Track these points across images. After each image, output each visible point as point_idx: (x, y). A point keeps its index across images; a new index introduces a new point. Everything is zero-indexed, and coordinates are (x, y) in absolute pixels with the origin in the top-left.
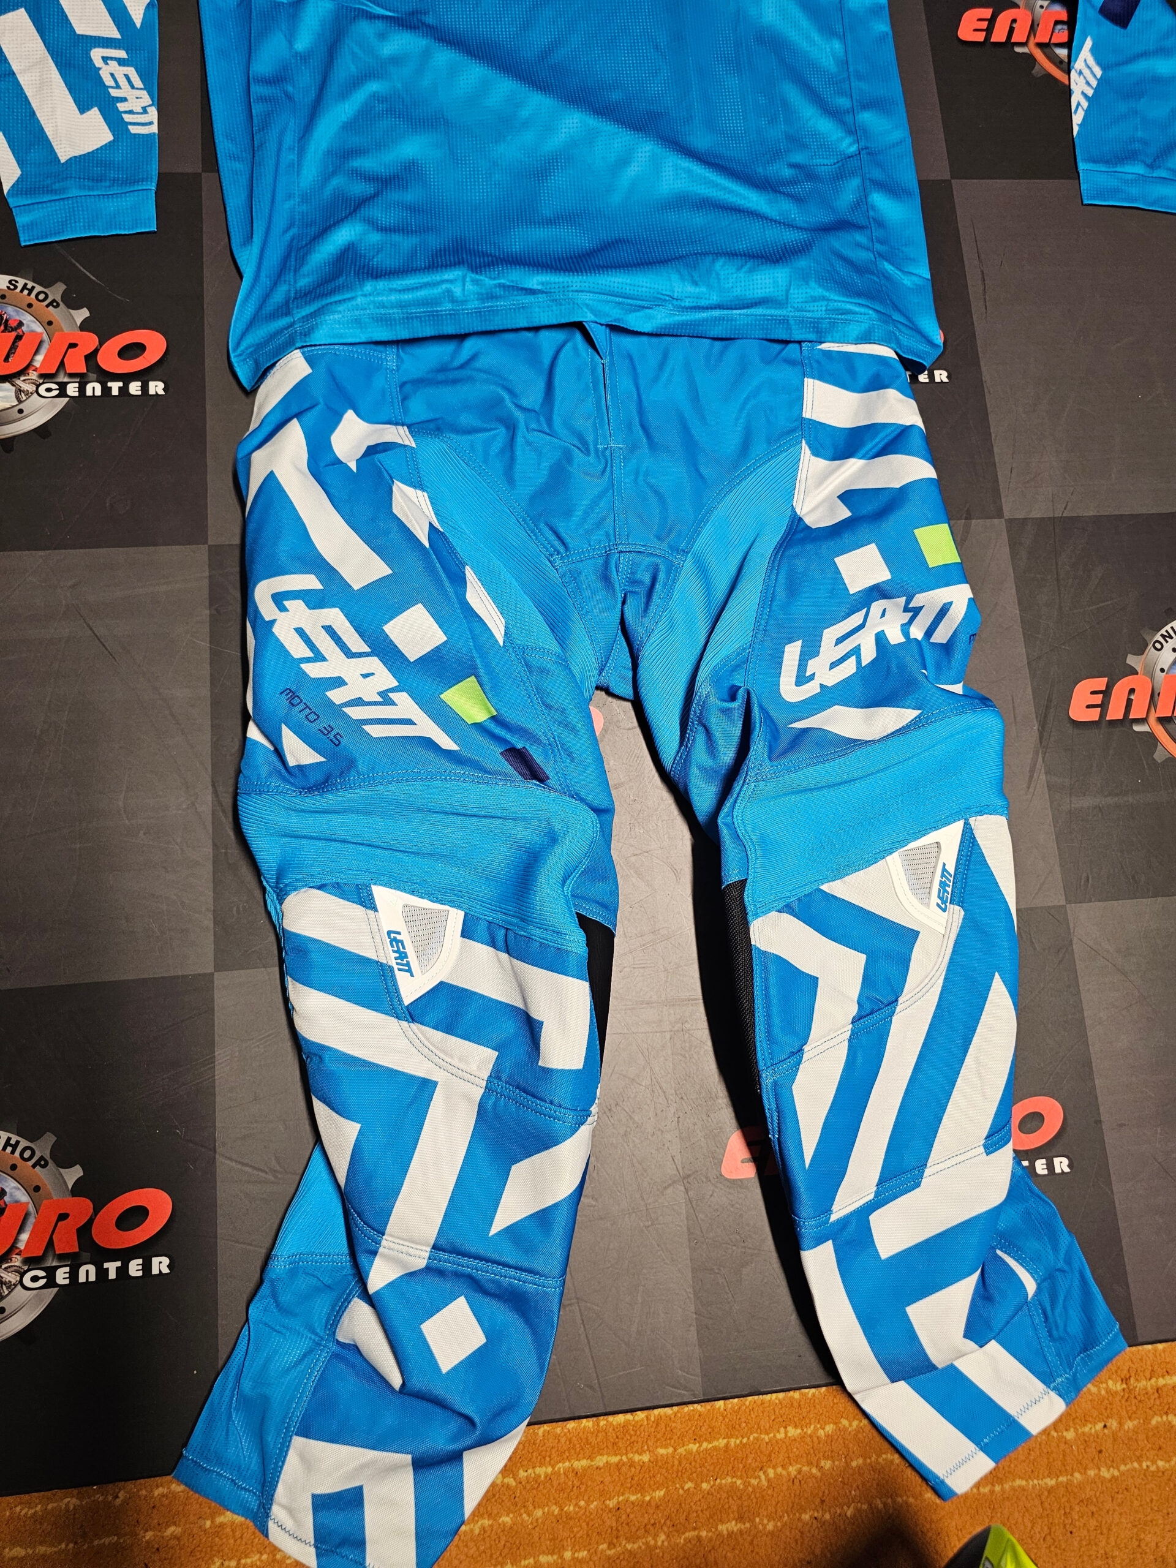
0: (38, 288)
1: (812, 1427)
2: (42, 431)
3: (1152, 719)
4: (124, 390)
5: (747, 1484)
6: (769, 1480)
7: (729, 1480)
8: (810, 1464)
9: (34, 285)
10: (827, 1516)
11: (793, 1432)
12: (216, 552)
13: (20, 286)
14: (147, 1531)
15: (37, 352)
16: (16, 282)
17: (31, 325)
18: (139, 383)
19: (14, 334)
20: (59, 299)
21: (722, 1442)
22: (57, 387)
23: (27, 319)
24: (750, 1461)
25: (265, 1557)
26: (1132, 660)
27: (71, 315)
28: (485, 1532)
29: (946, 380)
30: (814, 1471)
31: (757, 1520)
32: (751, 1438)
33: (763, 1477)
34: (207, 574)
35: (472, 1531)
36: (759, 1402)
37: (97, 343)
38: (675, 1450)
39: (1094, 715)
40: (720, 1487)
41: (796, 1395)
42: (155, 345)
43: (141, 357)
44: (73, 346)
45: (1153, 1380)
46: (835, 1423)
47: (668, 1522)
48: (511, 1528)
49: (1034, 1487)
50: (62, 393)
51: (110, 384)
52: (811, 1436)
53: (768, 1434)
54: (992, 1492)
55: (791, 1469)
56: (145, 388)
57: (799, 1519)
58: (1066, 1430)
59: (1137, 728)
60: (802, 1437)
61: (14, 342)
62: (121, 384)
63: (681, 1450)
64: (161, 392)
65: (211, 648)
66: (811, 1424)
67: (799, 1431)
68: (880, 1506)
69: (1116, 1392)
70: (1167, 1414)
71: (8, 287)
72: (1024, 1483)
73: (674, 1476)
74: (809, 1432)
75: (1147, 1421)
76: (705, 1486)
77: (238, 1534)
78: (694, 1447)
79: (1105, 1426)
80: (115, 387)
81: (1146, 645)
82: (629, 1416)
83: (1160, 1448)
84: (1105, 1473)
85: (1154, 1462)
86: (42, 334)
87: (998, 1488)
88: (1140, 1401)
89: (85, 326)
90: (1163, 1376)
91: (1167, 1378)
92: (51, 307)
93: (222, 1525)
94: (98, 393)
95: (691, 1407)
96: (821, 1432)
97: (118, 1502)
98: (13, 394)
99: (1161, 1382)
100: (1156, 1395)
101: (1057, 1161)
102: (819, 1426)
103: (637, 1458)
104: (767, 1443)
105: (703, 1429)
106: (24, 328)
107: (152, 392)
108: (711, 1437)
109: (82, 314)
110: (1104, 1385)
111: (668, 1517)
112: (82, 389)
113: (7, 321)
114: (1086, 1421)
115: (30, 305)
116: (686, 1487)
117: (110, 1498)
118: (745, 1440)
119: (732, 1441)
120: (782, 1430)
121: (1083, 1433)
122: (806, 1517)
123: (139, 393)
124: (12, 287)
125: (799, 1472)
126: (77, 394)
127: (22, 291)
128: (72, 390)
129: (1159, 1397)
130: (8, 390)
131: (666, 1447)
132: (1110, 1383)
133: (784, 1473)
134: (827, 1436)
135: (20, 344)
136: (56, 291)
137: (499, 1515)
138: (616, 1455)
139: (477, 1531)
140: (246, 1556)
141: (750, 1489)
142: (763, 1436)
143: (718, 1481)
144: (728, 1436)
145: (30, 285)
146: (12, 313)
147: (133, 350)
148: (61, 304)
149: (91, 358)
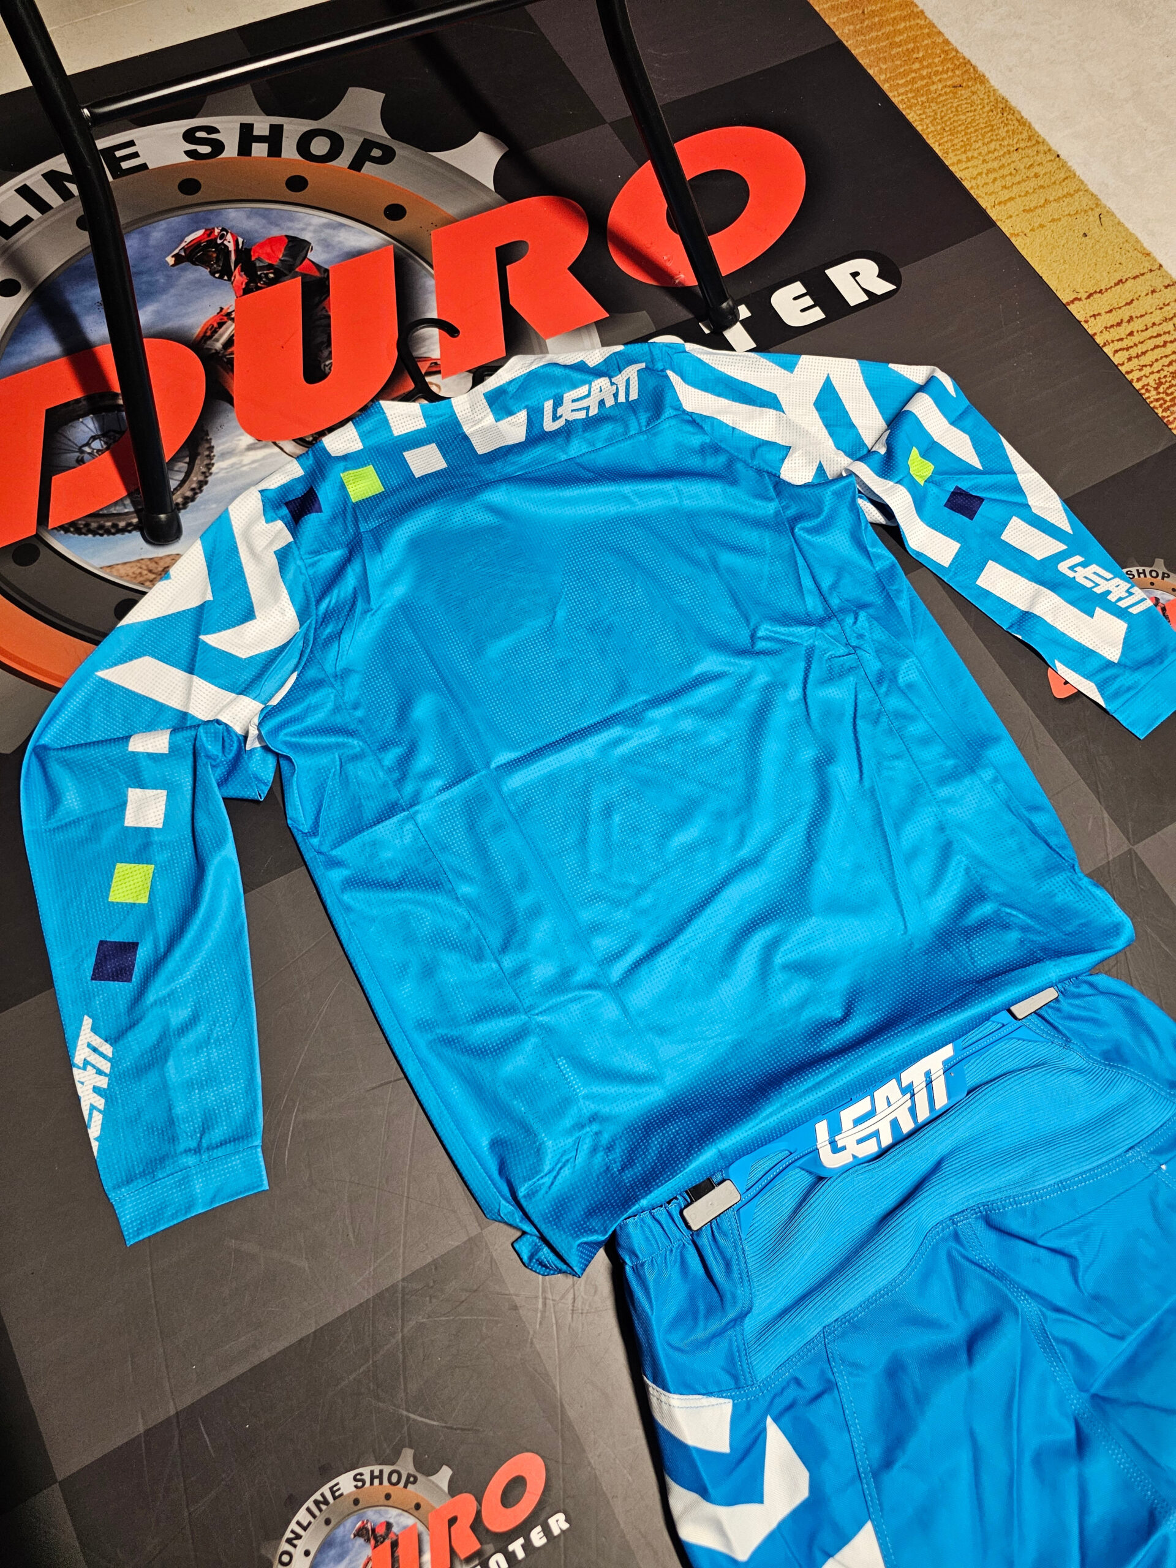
0: (387, 1469)
4: (528, 1547)
9: (381, 1467)
13: (367, 1478)
15: (421, 1552)
16: (361, 1474)
17: (402, 1521)
18: (539, 1528)
19: (388, 1542)
20: (412, 1471)
23: (392, 1515)
27: (430, 1481)
37: (475, 1503)
42: (533, 1469)
43: (526, 1494)
44: (452, 1521)
51: (511, 1548)
56: (547, 1531)
61: (393, 1553)
62: (521, 1541)
64: (565, 1526)
71: (356, 1487)
80: (518, 1548)
86: (415, 1525)
89: (453, 1489)
92: (410, 1486)
94: (503, 1562)
106: (395, 1529)
107: (556, 1531)
109: (444, 1476)
113: (373, 1530)
115: (388, 1496)
123: (545, 1541)
124: (360, 1484)
127: (372, 1483)
135: (400, 1551)
136: (406, 1464)
145: (376, 1469)
146: (374, 1517)
147: (514, 1489)
148: (419, 1476)
149: (477, 1525)
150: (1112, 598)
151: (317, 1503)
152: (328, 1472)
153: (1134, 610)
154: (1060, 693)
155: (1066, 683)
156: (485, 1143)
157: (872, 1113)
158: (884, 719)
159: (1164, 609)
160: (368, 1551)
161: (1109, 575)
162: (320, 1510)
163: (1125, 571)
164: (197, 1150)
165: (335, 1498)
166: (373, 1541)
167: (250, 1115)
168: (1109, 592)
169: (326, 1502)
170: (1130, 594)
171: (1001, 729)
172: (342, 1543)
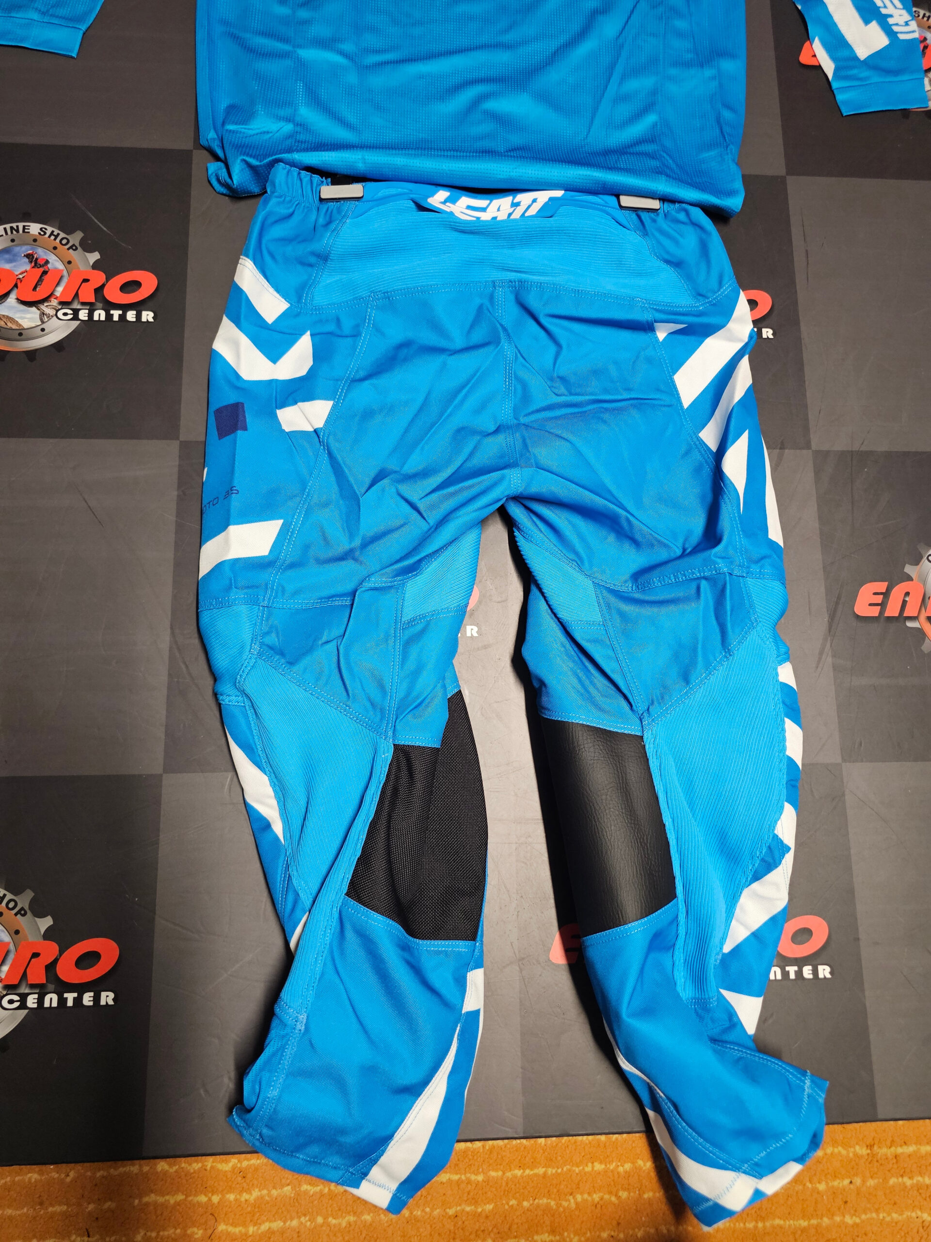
0: (62, 235)
1: (614, 1164)
2: (58, 346)
3: (923, 617)
4: (123, 317)
5: (559, 1205)
6: (577, 1204)
7: (545, 1201)
8: (610, 1193)
9: (60, 232)
10: (622, 1236)
11: (598, 1167)
12: (185, 446)
13: (48, 233)
14: (89, 1203)
15: (58, 284)
16: (46, 229)
17: (55, 263)
18: (135, 312)
19: (42, 269)
20: (77, 244)
21: (541, 1171)
22: (71, 312)
23: (52, 258)
24: (562, 1187)
25: (178, 1231)
26: (909, 569)
27: (85, 255)
28: (350, 1225)
29: (771, 337)
30: (613, 1199)
31: (566, 1234)
32: (565, 1169)
33: (572, 1201)
34: (177, 463)
35: (340, 1224)
36: (573, 1141)
37: (105, 279)
38: (504, 1173)
39: (875, 612)
40: (538, 1206)
41: (603, 1138)
42: (149, 282)
43: (137, 292)
44: (86, 281)
45: (893, 1149)
46: (633, 1163)
47: (495, 1230)
48: (371, 1225)
49: (790, 1226)
50: (75, 317)
51: (112, 312)
52: (612, 1171)
53: (578, 1167)
54: (756, 1227)
55: (595, 1196)
56: (139, 316)
57: (599, 1236)
58: (819, 1183)
59: (909, 624)
60: (606, 1171)
61: (41, 276)
62: (120, 312)
63: (509, 1174)
64: (151, 320)
65: (176, 521)
66: (613, 1161)
67: (603, 1166)
68: (665, 1231)
69: (862, 1156)
70: (902, 1176)
71: (39, 233)
72: (782, 1222)
73: (502, 1193)
74: (611, 1168)
75: (885, 1180)
76: (526, 1204)
77: (159, 1212)
78: (518, 1173)
79: (851, 1182)
80: (116, 314)
81: (921, 558)
82: (469, 1144)
83: (895, 1204)
84: (849, 1220)
85: (889, 1214)
86: (63, 270)
87: (760, 1225)
88: (881, 1164)
89: (96, 266)
90: (901, 1146)
91: (905, 1147)
92: (71, 250)
93: (147, 1204)
94: (103, 318)
95: (518, 1141)
96: (621, 1169)
97: (68, 1179)
98: (38, 316)
99: (900, 1150)
100: (895, 1161)
101: (820, 968)
102: (619, 1164)
103: (473, 1177)
104: (577, 1174)
105: (527, 1159)
106: (49, 266)
107: (144, 319)
108: (534, 1165)
109: (94, 257)
110: (852, 1150)
111: (495, 1226)
112: (91, 315)
113: (37, 259)
114: (835, 1177)
115: (55, 248)
116: (511, 1203)
117: (63, 1176)
118: (559, 1171)
119: (550, 1171)
120: (590, 1165)
121: (833, 1187)
122: (605, 1235)
123: (134, 320)
124: (42, 233)
125: (602, 1199)
126: (86, 318)
127: (50, 237)
128: (83, 315)
129: (897, 1162)
130: (35, 313)
131: (496, 1170)
132: (857, 1148)
133: (589, 1198)
134: (626, 1172)
135: (45, 278)
136: (76, 238)
137: (362, 1213)
138: (457, 1174)
139: (344, 1224)
140: (164, 1230)
141: (561, 1209)
142: (574, 1168)
143: (537, 1201)
144: (546, 1166)
145: (56, 232)
146: (41, 253)
147: (131, 286)
148: (79, 248)
149: (99, 291)
150: (891, 21)
151: (12, 228)
152: (28, 217)
153: (902, 37)
154: (804, 58)
155: (815, 56)
156: (223, 105)
157: (484, 210)
158: (661, 9)
159: (926, 47)
160: (28, 267)
161: (899, 5)
162: (12, 233)
163: (914, 9)
164: (44, 13)
165: (24, 231)
166: (33, 264)
167: (86, 14)
168: (891, 16)
169: (17, 231)
170: (907, 24)
171: (743, 52)
172: (15, 255)
